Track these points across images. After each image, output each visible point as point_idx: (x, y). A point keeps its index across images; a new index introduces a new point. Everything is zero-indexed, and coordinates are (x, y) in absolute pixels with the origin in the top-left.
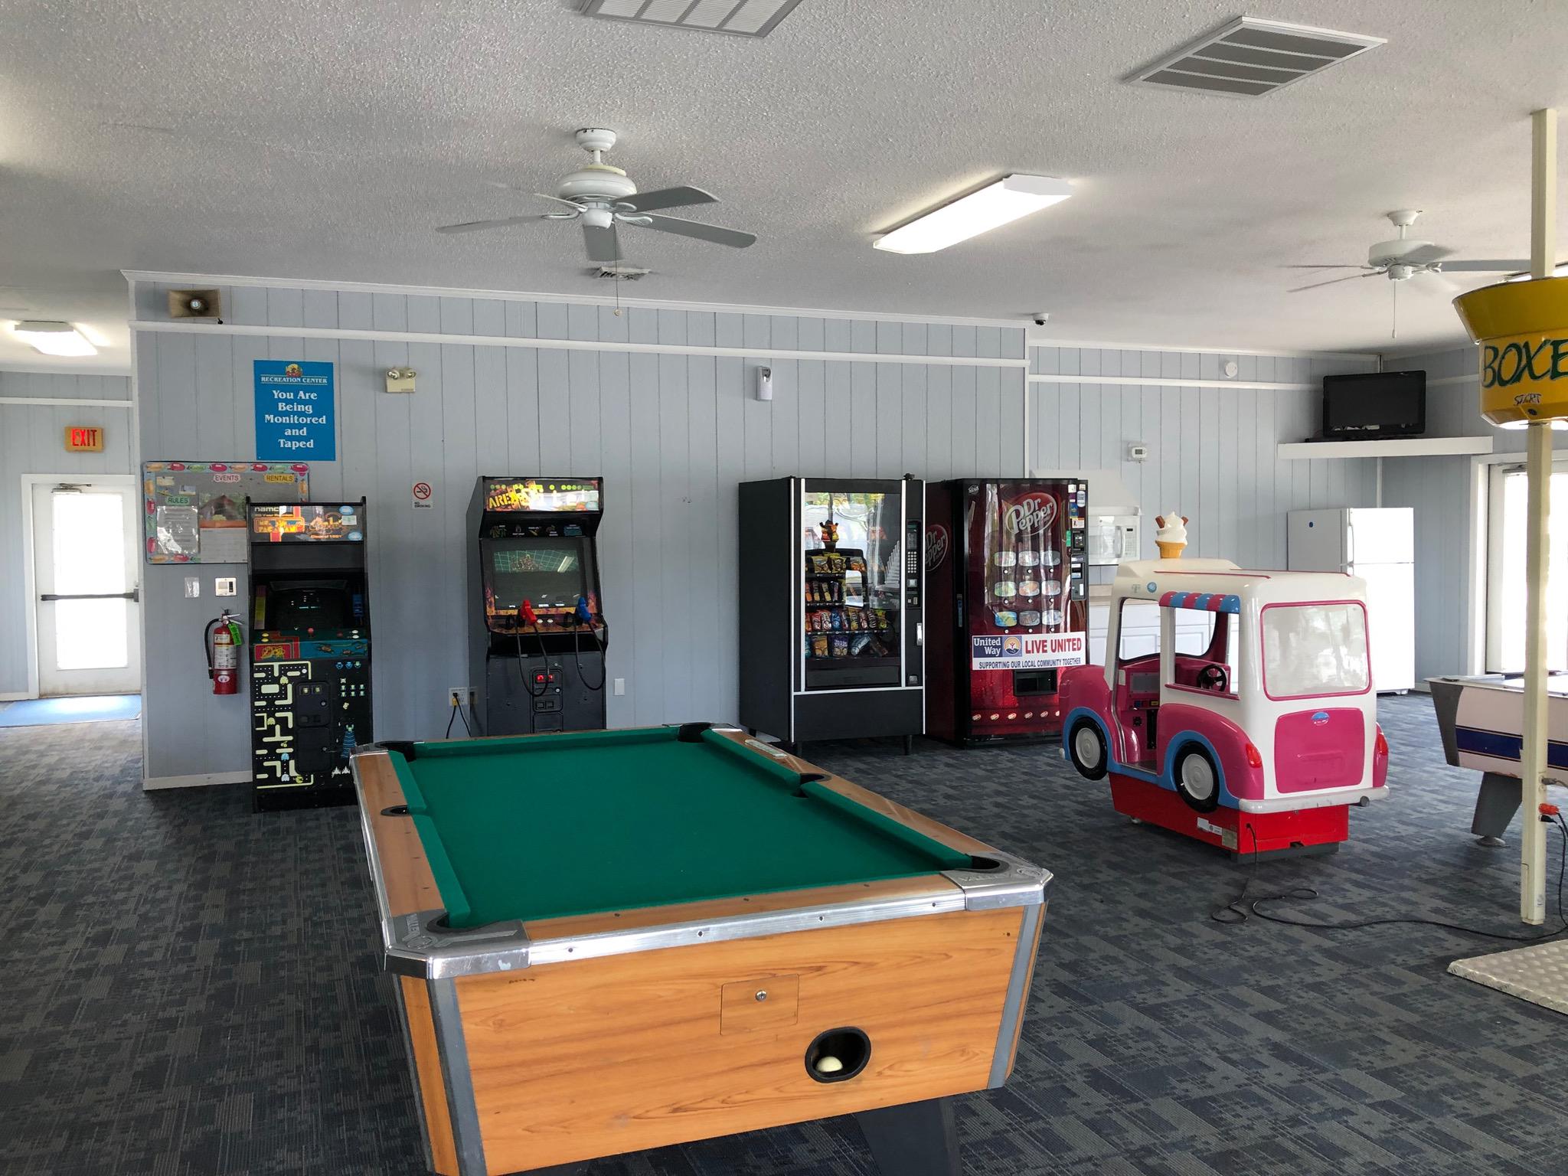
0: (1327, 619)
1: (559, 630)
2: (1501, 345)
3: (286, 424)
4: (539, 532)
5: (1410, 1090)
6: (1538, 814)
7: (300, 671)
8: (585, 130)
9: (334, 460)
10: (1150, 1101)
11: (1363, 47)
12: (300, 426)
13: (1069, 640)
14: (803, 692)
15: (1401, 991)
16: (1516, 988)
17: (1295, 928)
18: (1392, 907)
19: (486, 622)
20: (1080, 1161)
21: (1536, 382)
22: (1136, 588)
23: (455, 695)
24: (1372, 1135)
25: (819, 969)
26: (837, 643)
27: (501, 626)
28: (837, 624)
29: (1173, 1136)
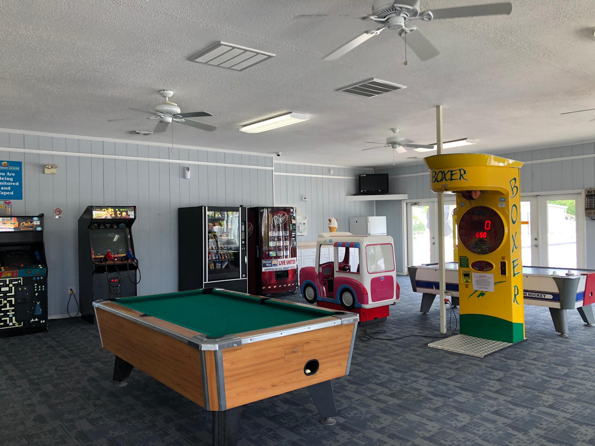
0: (374, 249)
1: (120, 262)
2: (437, 171)
3: (1, 185)
4: (110, 226)
5: (430, 374)
6: (444, 302)
7: (18, 281)
8: (164, 90)
9: (22, 199)
10: (367, 385)
11: (400, 88)
12: (7, 186)
13: (292, 260)
14: (207, 282)
15: (418, 353)
16: (446, 348)
17: (385, 340)
18: (407, 333)
19: (92, 260)
20: (357, 400)
21: (446, 181)
22: (325, 241)
23: (71, 290)
24: (425, 385)
25: (308, 343)
26: (217, 264)
27: (97, 262)
28: (217, 258)
29: (378, 392)
